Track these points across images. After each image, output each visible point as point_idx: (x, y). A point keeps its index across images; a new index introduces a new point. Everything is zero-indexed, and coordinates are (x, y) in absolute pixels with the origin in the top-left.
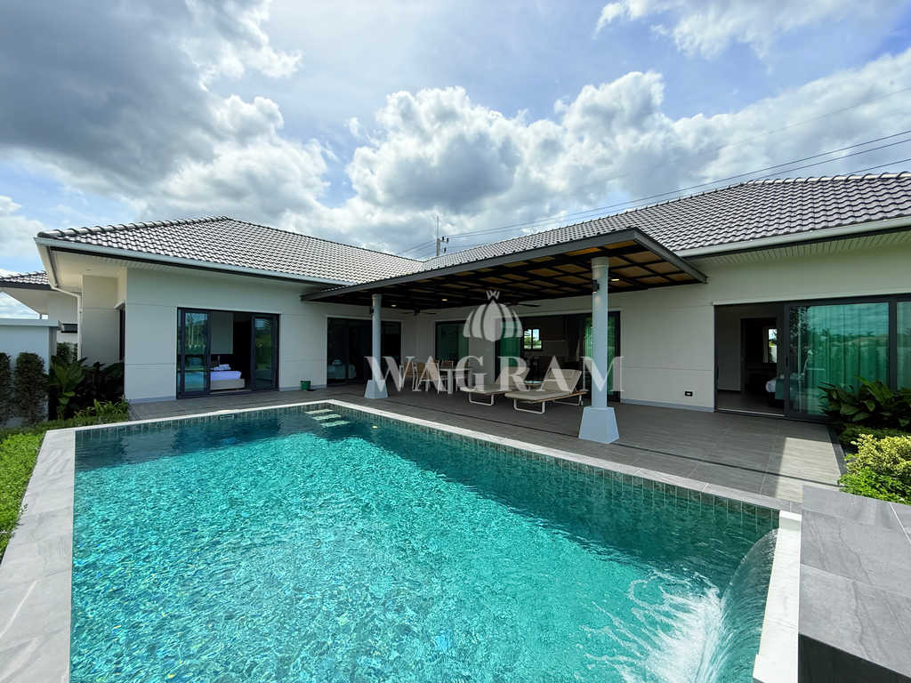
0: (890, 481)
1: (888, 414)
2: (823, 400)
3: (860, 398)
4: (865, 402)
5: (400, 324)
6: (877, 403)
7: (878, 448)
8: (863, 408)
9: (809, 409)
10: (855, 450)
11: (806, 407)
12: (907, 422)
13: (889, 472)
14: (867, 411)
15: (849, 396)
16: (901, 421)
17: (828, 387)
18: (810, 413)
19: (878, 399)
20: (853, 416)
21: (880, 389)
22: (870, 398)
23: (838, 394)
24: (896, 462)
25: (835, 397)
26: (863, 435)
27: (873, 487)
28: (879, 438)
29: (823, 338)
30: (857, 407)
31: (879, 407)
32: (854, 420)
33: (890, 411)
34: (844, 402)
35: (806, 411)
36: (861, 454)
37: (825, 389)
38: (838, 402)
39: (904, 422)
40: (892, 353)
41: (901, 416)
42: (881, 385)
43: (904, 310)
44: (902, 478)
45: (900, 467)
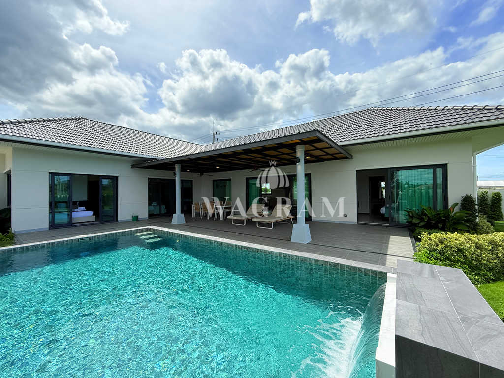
0: (435, 254)
1: (433, 222)
2: (406, 216)
3: (421, 215)
4: (424, 217)
5: (192, 181)
6: (429, 217)
7: (430, 239)
8: (422, 220)
10: (420, 240)
11: (399, 220)
12: (441, 226)
13: (435, 250)
14: (424, 221)
15: (417, 214)
16: (439, 225)
18: (401, 223)
19: (429, 215)
20: (419, 224)
21: (430, 210)
22: (426, 215)
23: (412, 214)
24: (437, 245)
26: (423, 233)
27: (428, 258)
28: (430, 234)
29: (406, 186)
30: (421, 219)
32: (420, 225)
33: (434, 220)
34: (415, 217)
35: (399, 222)
36: (423, 242)
37: (407, 211)
38: (412, 217)
39: (440, 226)
40: (435, 192)
41: (439, 223)
42: (431, 208)
43: (439, 172)
44: (440, 253)
45: (439, 248)
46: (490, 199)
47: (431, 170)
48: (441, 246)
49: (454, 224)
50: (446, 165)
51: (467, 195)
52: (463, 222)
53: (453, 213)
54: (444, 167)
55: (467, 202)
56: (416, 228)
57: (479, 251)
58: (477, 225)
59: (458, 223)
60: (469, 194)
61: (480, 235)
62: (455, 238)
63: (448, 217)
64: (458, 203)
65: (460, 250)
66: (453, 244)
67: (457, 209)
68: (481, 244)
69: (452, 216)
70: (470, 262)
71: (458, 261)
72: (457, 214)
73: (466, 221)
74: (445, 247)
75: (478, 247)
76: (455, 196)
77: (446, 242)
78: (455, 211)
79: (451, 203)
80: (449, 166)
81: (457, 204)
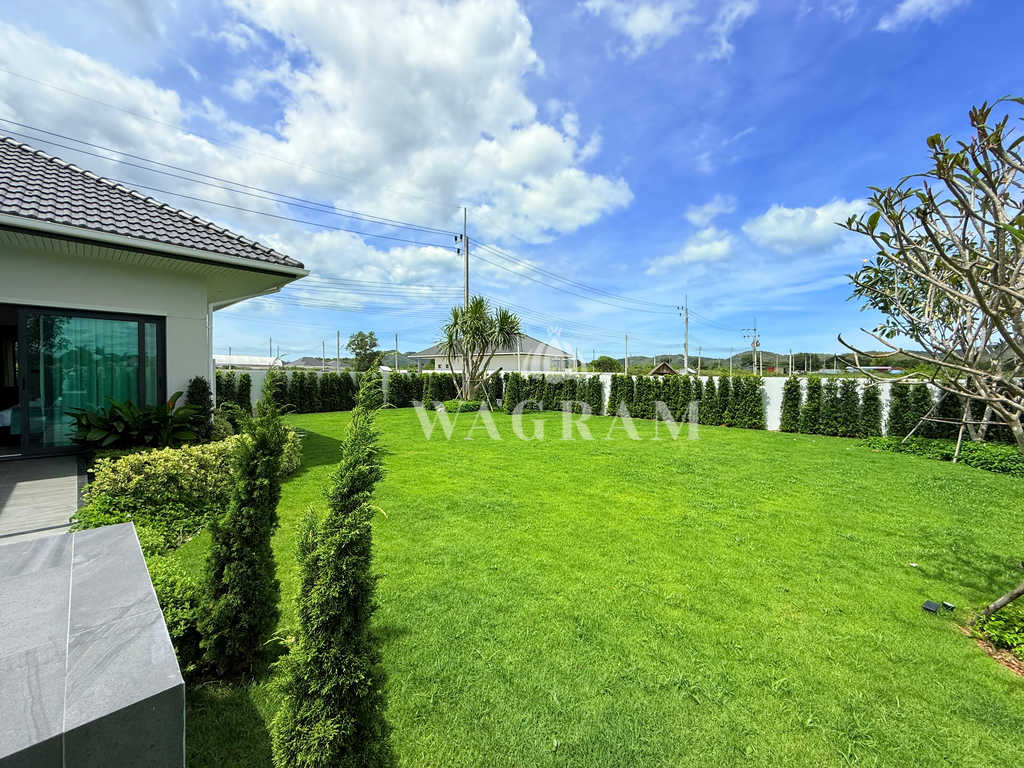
0: (123, 500)
1: (136, 433)
2: (73, 427)
3: (108, 423)
4: (115, 424)
6: (126, 423)
7: (114, 470)
8: (111, 430)
9: (56, 440)
10: (92, 477)
11: (53, 438)
12: (151, 438)
13: (123, 491)
14: (116, 432)
15: (100, 419)
16: (146, 437)
17: (79, 412)
18: (57, 445)
19: (126, 419)
20: (102, 440)
21: (129, 408)
22: (119, 419)
23: (87, 420)
24: (130, 479)
25: (84, 423)
26: (100, 460)
27: (107, 512)
28: (115, 459)
30: (105, 430)
31: (128, 428)
32: (104, 444)
33: (137, 429)
34: (95, 427)
35: (53, 443)
36: (98, 480)
37: (73, 415)
38: (88, 427)
39: (149, 438)
40: (140, 371)
41: (147, 434)
42: (131, 404)
43: (151, 329)
44: (134, 494)
45: (132, 485)
46: (237, 384)
47: (134, 325)
48: (137, 478)
49: (176, 430)
50: (163, 319)
51: (197, 378)
52: (188, 426)
53: (174, 411)
54: (160, 321)
55: (198, 388)
56: (96, 451)
57: (203, 471)
58: (211, 428)
59: (181, 429)
60: (200, 376)
61: (206, 445)
62: (165, 458)
63: (165, 419)
64: (182, 393)
65: (172, 479)
66: (160, 469)
67: (180, 403)
68: (206, 460)
69: (171, 417)
70: (189, 495)
71: (169, 499)
72: (180, 413)
73: (193, 423)
74: (146, 479)
75: (203, 465)
76: (177, 381)
77: (147, 469)
78: (177, 407)
79: (171, 392)
80: (168, 322)
81: (180, 394)
